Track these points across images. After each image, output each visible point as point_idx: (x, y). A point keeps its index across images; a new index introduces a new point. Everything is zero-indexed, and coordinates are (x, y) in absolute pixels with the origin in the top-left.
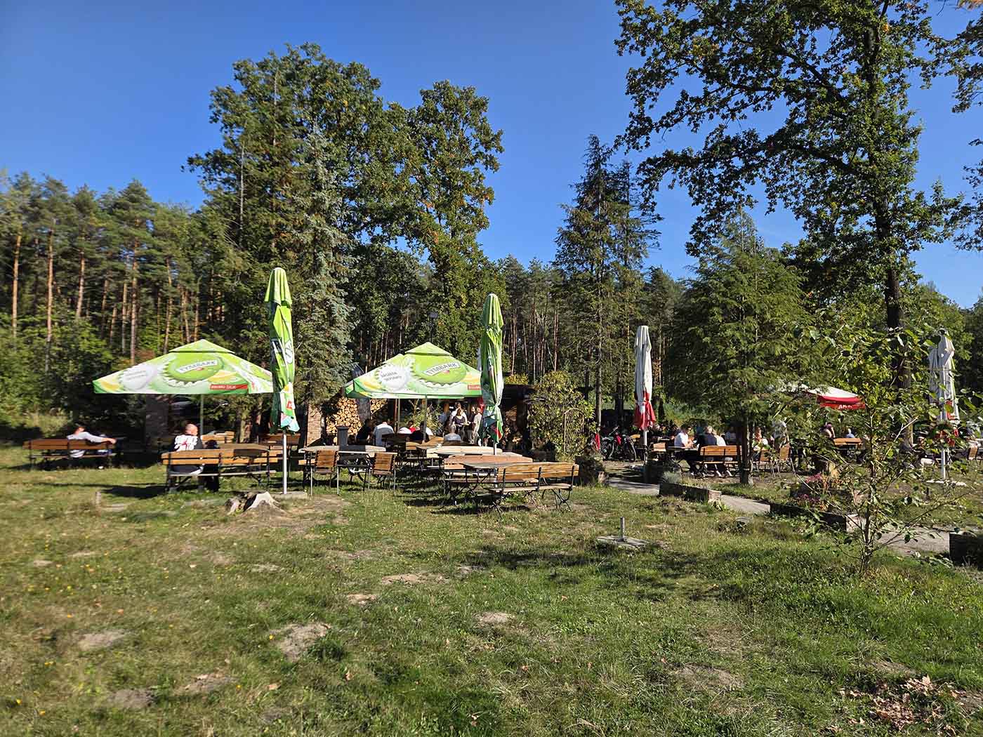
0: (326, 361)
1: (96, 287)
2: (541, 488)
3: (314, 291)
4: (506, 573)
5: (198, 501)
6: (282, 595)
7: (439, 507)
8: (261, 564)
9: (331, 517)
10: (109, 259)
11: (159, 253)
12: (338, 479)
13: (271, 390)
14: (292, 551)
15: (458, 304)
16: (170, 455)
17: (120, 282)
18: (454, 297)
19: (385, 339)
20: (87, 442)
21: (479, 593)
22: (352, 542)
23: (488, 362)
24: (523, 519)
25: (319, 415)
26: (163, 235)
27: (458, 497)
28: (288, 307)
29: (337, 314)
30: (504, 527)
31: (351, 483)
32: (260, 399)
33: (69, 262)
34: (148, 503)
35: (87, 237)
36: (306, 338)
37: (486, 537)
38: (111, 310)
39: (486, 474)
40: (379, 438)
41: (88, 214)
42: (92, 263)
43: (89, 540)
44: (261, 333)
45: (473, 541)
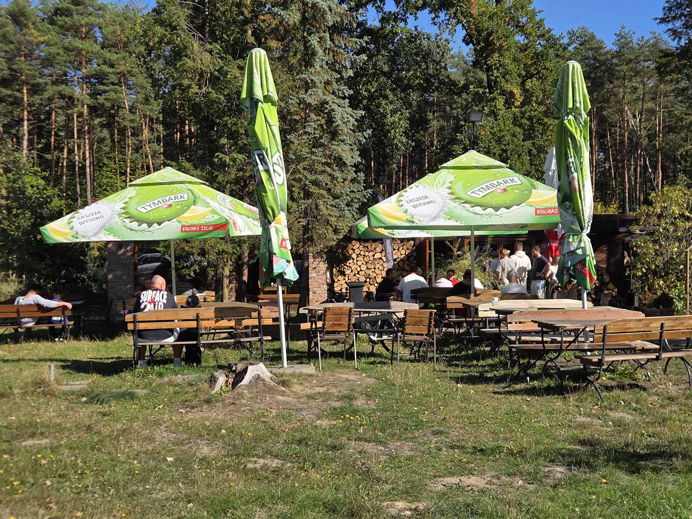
0: (329, 190)
1: (43, 121)
2: (665, 355)
3: (306, 91)
4: (625, 479)
5: (174, 377)
6: (290, 500)
7: (503, 385)
8: (259, 457)
9: (350, 398)
10: (54, 83)
11: (111, 70)
12: (355, 349)
13: (258, 231)
14: (300, 442)
15: (509, 103)
16: (134, 317)
17: (69, 112)
18: (503, 93)
19: (404, 167)
20: (40, 307)
21: (585, 506)
22: (383, 430)
23: (568, 168)
24: (637, 402)
25: (323, 266)
26: (114, 46)
27: (530, 371)
28: (273, 104)
29: (339, 122)
30: (610, 413)
31: (372, 354)
32: (245, 247)
33: (9, 92)
34: (114, 380)
35: (29, 56)
36: (300, 159)
37: (582, 426)
38: (62, 150)
39: (571, 339)
40: (407, 294)
41: (26, 26)
42: (35, 90)
43: (43, 425)
44: (240, 156)
45: (563, 433)
